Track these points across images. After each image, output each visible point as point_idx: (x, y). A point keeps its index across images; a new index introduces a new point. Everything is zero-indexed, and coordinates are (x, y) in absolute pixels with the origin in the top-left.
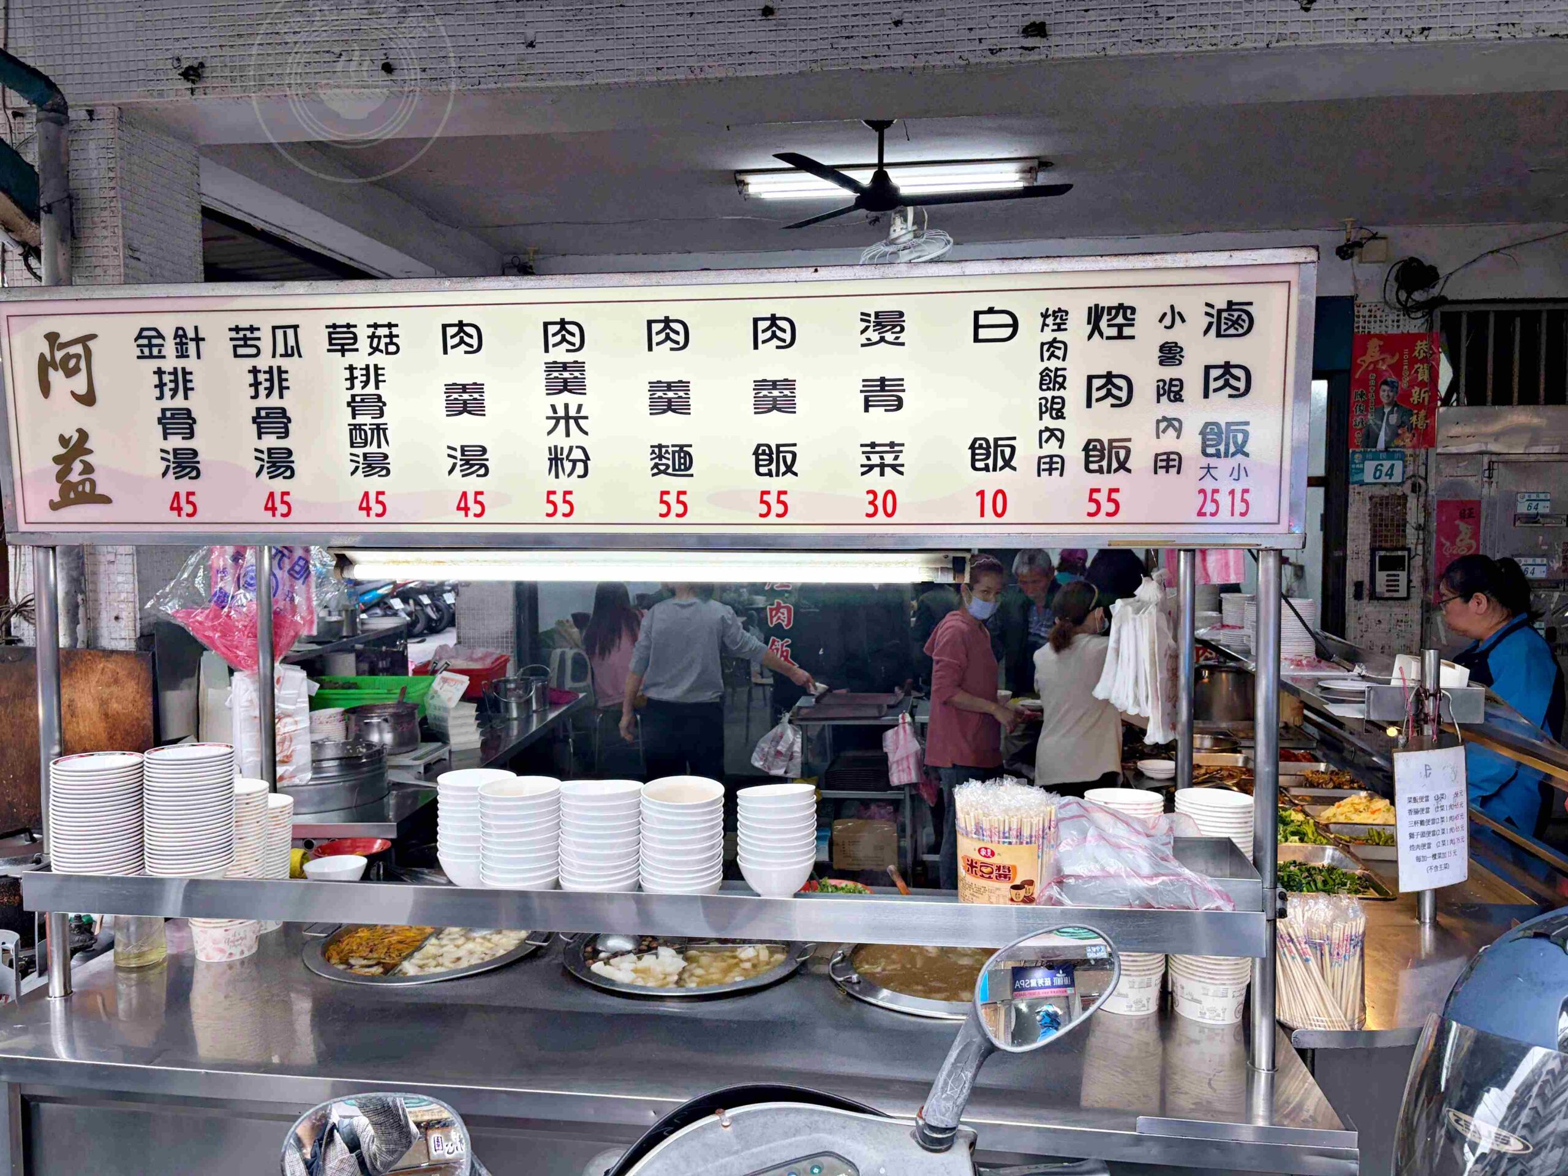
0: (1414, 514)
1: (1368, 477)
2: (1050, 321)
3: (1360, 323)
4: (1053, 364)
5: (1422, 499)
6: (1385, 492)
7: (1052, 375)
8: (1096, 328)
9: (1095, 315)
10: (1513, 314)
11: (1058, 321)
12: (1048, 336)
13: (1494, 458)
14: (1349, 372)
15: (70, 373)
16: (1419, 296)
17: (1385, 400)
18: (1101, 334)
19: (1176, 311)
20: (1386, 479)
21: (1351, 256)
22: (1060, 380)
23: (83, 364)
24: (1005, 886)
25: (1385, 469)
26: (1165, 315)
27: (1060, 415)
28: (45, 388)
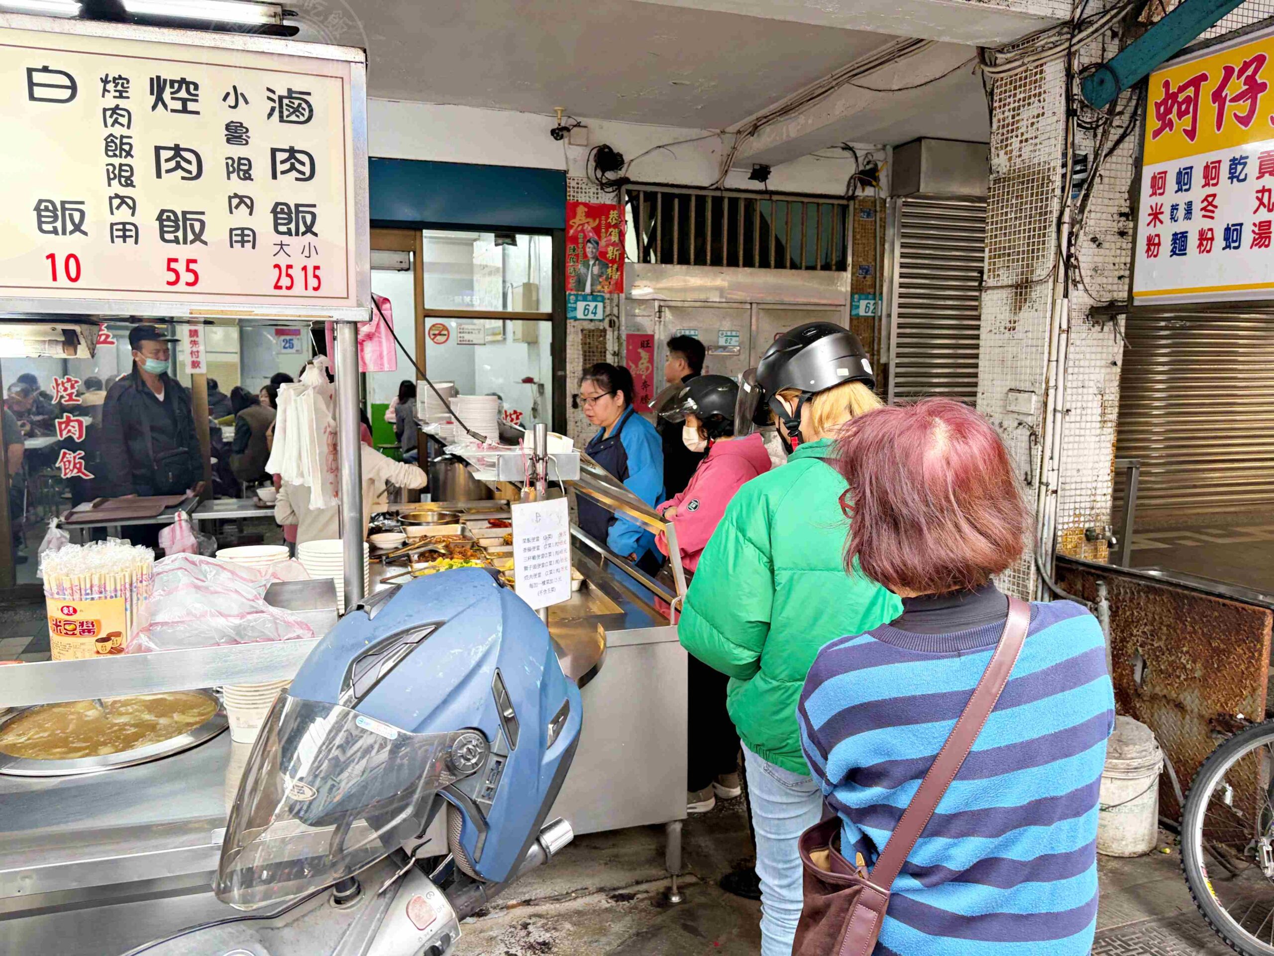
0: (611, 345)
1: (580, 314)
2: (110, 87)
3: (571, 192)
4: (118, 131)
5: (616, 333)
6: (591, 326)
7: (118, 142)
8: (159, 99)
9: (158, 86)
10: (674, 196)
11: (119, 88)
12: (110, 101)
13: (662, 303)
14: (564, 230)
16: (611, 175)
18: (165, 106)
19: (239, 92)
20: (591, 316)
21: (562, 137)
22: (127, 147)
24: (89, 641)
25: (591, 308)
26: (228, 94)
27: (129, 183)
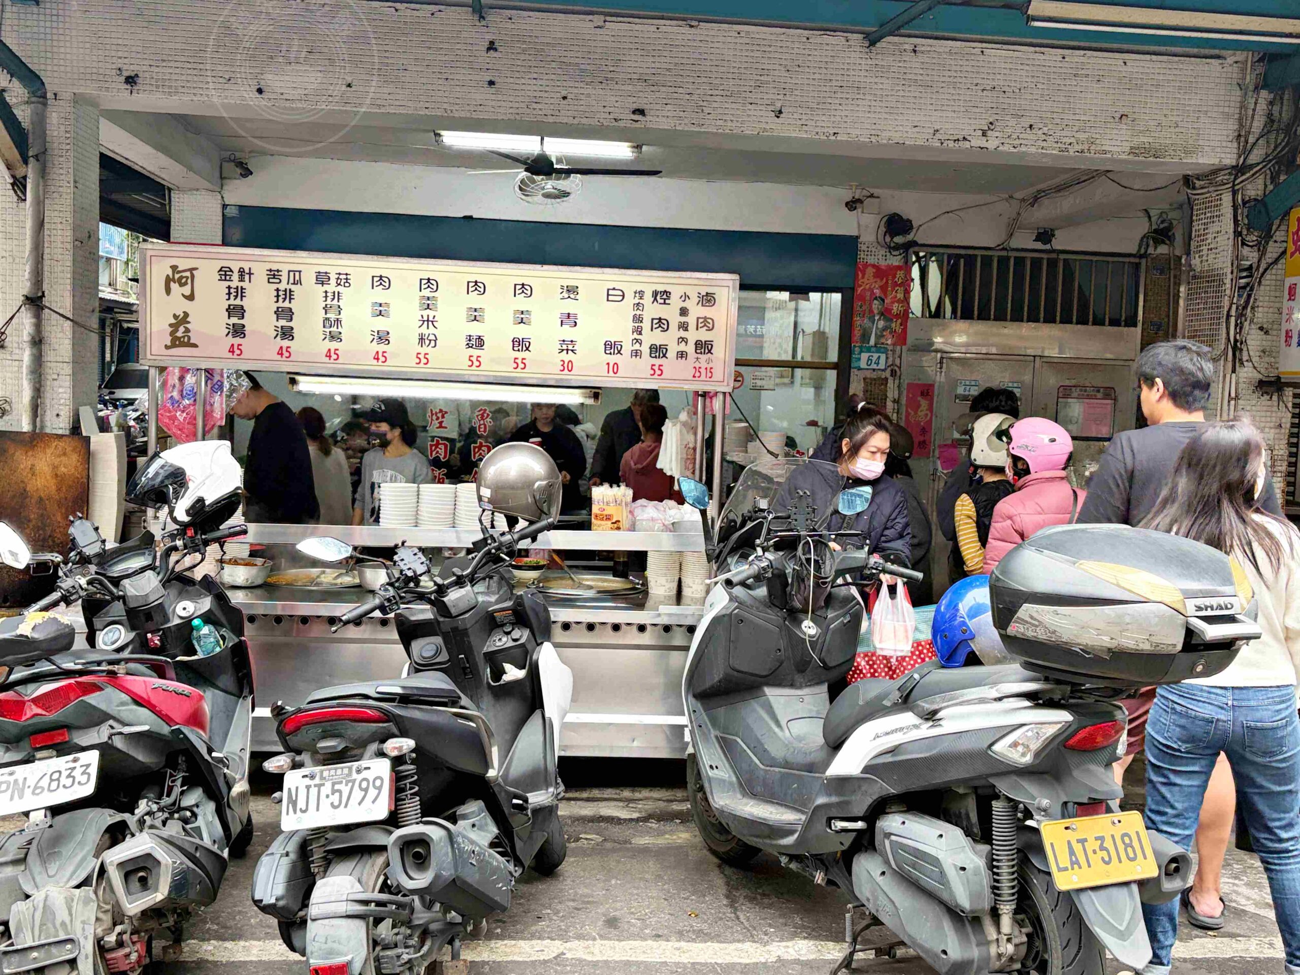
0: (892, 392)
1: (863, 364)
2: (637, 295)
3: (862, 255)
4: (638, 312)
5: (897, 382)
6: (874, 375)
7: (638, 317)
8: (655, 299)
9: (655, 294)
10: (958, 256)
11: (641, 295)
12: (637, 301)
13: (945, 355)
14: (853, 289)
15: (182, 285)
16: (899, 239)
17: (876, 311)
18: (657, 302)
19: (686, 295)
20: (874, 366)
21: (855, 208)
22: (641, 319)
23: (189, 281)
25: (874, 359)
26: (682, 296)
27: (640, 334)
28: (168, 291)
